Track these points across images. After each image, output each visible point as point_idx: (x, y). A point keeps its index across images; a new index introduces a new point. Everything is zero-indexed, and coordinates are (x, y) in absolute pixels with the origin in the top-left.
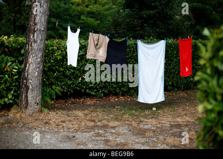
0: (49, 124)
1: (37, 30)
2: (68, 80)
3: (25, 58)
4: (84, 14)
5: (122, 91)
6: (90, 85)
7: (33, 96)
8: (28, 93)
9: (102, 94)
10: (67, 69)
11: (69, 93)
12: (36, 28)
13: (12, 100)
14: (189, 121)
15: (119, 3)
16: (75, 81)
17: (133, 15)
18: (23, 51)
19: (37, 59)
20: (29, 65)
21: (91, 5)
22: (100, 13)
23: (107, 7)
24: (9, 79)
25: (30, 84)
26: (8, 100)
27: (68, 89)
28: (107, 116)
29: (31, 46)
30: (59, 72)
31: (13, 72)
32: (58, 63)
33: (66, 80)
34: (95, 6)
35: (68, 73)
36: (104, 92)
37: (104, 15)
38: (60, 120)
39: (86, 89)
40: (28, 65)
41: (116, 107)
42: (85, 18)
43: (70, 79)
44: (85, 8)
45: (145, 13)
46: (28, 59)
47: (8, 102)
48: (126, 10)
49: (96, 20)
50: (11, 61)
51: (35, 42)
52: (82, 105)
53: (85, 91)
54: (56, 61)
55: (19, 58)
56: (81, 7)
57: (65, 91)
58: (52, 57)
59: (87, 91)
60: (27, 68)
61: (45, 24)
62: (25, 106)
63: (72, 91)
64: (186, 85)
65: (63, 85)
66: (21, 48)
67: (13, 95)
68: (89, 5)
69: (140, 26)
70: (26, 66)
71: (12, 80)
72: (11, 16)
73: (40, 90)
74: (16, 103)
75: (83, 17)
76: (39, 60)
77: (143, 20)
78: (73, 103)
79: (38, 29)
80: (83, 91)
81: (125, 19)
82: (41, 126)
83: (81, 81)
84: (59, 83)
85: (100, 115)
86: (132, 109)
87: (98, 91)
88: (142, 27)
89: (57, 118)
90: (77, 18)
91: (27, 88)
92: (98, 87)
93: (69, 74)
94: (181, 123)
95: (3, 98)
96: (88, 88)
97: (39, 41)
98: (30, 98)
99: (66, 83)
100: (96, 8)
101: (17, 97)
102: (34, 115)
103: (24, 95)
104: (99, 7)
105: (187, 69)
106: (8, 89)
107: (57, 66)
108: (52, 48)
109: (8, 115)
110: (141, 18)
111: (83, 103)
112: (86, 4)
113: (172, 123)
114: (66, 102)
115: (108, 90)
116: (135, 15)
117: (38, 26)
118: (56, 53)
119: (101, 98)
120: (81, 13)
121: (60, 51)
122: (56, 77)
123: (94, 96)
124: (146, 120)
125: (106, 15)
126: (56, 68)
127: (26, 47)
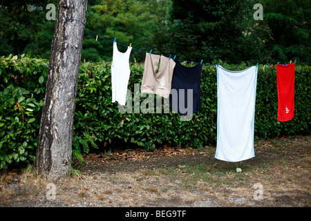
0: (86, 197)
1: (68, 46)
2: (105, 124)
3: (48, 91)
4: (110, 26)
5: (183, 140)
6: (137, 132)
7: (60, 151)
8: (52, 146)
9: (154, 145)
10: (104, 107)
11: (106, 143)
12: (66, 45)
13: (24, 156)
14: (299, 192)
15: (160, 11)
16: (115, 126)
17: (185, 28)
18: (41, 80)
19: (66, 92)
20: (54, 102)
21: (121, 13)
22: (133, 25)
23: (143, 16)
24: (20, 123)
25: (55, 132)
26: (19, 157)
27: (105, 137)
28: (171, 182)
29: (58, 71)
30: (92, 111)
31: (27, 113)
32: (90, 98)
33: (102, 123)
34: (127, 14)
35: (104, 113)
36: (156, 143)
37: (138, 27)
38: (102, 190)
39: (130, 137)
40: (52, 102)
41: (180, 166)
42: (113, 32)
43: (108, 123)
44: (112, 18)
45: (203, 25)
46: (52, 93)
47: (18, 160)
48: (175, 21)
49: (128, 36)
50: (24, 95)
51: (64, 65)
52: (126, 162)
53: (129, 140)
54: (87, 94)
55: (36, 90)
56: (107, 16)
57: (100, 140)
58: (82, 88)
59: (133, 140)
60: (50, 107)
61: (80, 37)
62: (46, 167)
63: (110, 140)
64: (270, 131)
65: (97, 132)
66: (39, 75)
67: (27, 149)
68: (117, 13)
69: (195, 45)
70: (48, 103)
71: (25, 125)
72: (15, 25)
73: (71, 142)
74: (32, 162)
75: (108, 30)
76: (70, 94)
77: (200, 36)
78: (112, 159)
79: (70, 46)
80: (126, 140)
81: (174, 33)
82: (75, 201)
83: (124, 125)
84: (91, 128)
85: (162, 181)
86: (204, 170)
87: (148, 140)
88: (199, 46)
89: (97, 185)
90: (100, 31)
91: (51, 138)
92: (148, 135)
93: (106, 114)
94: (289, 194)
95: (11, 154)
96: (133, 137)
97: (70, 64)
98: (54, 155)
99: (102, 129)
100: (128, 17)
101: (33, 151)
102: (60, 180)
103: (45, 149)
104: (132, 16)
105: (287, 111)
106: (19, 140)
107: (89, 102)
108: (82, 75)
109: (19, 181)
110: (197, 32)
111: (126, 159)
112: (112, 12)
113: (275, 194)
114: (101, 157)
115: (162, 140)
116: (189, 28)
117: (69, 42)
118: (88, 82)
119: (152, 151)
120: (106, 24)
121: (93, 79)
122: (86, 119)
123: (142, 148)
124: (233, 189)
125: (141, 27)
126: (87, 106)
127: (49, 73)
